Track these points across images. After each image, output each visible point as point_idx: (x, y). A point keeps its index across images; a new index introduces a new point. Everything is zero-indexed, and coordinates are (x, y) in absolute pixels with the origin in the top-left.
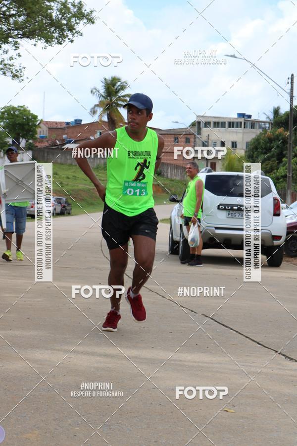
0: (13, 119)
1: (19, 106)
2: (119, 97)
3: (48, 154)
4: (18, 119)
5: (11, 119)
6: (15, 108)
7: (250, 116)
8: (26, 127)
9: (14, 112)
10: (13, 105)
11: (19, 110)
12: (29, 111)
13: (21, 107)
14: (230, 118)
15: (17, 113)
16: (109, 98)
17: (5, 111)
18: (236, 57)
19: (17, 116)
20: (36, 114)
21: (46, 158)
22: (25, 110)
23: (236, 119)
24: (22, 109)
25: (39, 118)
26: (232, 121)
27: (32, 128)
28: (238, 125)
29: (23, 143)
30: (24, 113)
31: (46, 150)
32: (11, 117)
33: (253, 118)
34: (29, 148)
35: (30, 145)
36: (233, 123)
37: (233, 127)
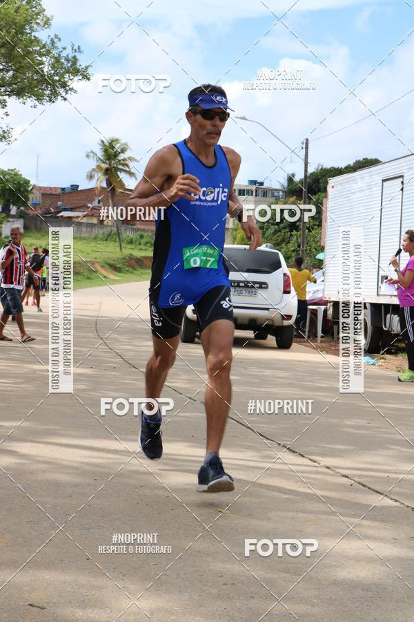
0: (3, 184)
1: (9, 170)
2: (119, 161)
3: (41, 223)
4: (9, 183)
6: (6, 171)
7: (262, 184)
9: (4, 177)
10: (3, 169)
11: (11, 174)
14: (240, 186)
15: (8, 177)
16: (108, 162)
18: (246, 120)
19: (7, 180)
22: (16, 175)
23: (246, 186)
24: (13, 172)
25: (32, 183)
26: (242, 188)
28: (249, 193)
29: (14, 210)
30: (15, 177)
33: (265, 186)
34: (21, 215)
35: (21, 213)
36: (244, 190)
37: (244, 195)
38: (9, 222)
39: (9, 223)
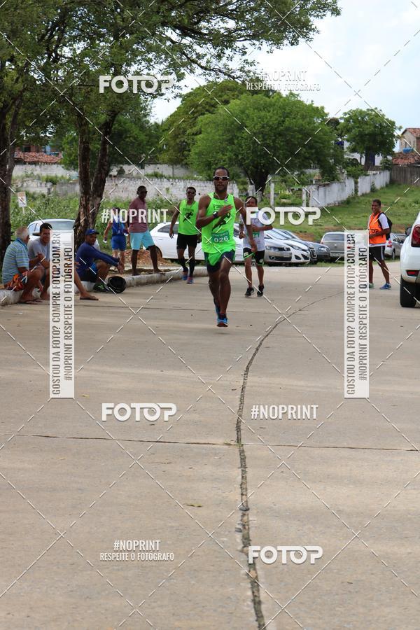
0: (361, 127)
1: (368, 110)
3: (411, 175)
4: (368, 126)
5: (358, 127)
6: (364, 112)
8: (379, 139)
9: (363, 118)
10: (360, 108)
11: (370, 115)
12: (383, 115)
13: (372, 110)
15: (367, 118)
17: (350, 117)
19: (366, 123)
20: (392, 120)
21: (409, 180)
22: (377, 115)
24: (373, 113)
25: (397, 125)
27: (387, 139)
29: (378, 159)
30: (376, 119)
31: (409, 170)
32: (358, 125)
34: (386, 166)
35: (386, 163)
38: (368, 175)
39: (368, 178)
